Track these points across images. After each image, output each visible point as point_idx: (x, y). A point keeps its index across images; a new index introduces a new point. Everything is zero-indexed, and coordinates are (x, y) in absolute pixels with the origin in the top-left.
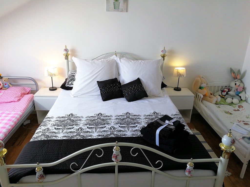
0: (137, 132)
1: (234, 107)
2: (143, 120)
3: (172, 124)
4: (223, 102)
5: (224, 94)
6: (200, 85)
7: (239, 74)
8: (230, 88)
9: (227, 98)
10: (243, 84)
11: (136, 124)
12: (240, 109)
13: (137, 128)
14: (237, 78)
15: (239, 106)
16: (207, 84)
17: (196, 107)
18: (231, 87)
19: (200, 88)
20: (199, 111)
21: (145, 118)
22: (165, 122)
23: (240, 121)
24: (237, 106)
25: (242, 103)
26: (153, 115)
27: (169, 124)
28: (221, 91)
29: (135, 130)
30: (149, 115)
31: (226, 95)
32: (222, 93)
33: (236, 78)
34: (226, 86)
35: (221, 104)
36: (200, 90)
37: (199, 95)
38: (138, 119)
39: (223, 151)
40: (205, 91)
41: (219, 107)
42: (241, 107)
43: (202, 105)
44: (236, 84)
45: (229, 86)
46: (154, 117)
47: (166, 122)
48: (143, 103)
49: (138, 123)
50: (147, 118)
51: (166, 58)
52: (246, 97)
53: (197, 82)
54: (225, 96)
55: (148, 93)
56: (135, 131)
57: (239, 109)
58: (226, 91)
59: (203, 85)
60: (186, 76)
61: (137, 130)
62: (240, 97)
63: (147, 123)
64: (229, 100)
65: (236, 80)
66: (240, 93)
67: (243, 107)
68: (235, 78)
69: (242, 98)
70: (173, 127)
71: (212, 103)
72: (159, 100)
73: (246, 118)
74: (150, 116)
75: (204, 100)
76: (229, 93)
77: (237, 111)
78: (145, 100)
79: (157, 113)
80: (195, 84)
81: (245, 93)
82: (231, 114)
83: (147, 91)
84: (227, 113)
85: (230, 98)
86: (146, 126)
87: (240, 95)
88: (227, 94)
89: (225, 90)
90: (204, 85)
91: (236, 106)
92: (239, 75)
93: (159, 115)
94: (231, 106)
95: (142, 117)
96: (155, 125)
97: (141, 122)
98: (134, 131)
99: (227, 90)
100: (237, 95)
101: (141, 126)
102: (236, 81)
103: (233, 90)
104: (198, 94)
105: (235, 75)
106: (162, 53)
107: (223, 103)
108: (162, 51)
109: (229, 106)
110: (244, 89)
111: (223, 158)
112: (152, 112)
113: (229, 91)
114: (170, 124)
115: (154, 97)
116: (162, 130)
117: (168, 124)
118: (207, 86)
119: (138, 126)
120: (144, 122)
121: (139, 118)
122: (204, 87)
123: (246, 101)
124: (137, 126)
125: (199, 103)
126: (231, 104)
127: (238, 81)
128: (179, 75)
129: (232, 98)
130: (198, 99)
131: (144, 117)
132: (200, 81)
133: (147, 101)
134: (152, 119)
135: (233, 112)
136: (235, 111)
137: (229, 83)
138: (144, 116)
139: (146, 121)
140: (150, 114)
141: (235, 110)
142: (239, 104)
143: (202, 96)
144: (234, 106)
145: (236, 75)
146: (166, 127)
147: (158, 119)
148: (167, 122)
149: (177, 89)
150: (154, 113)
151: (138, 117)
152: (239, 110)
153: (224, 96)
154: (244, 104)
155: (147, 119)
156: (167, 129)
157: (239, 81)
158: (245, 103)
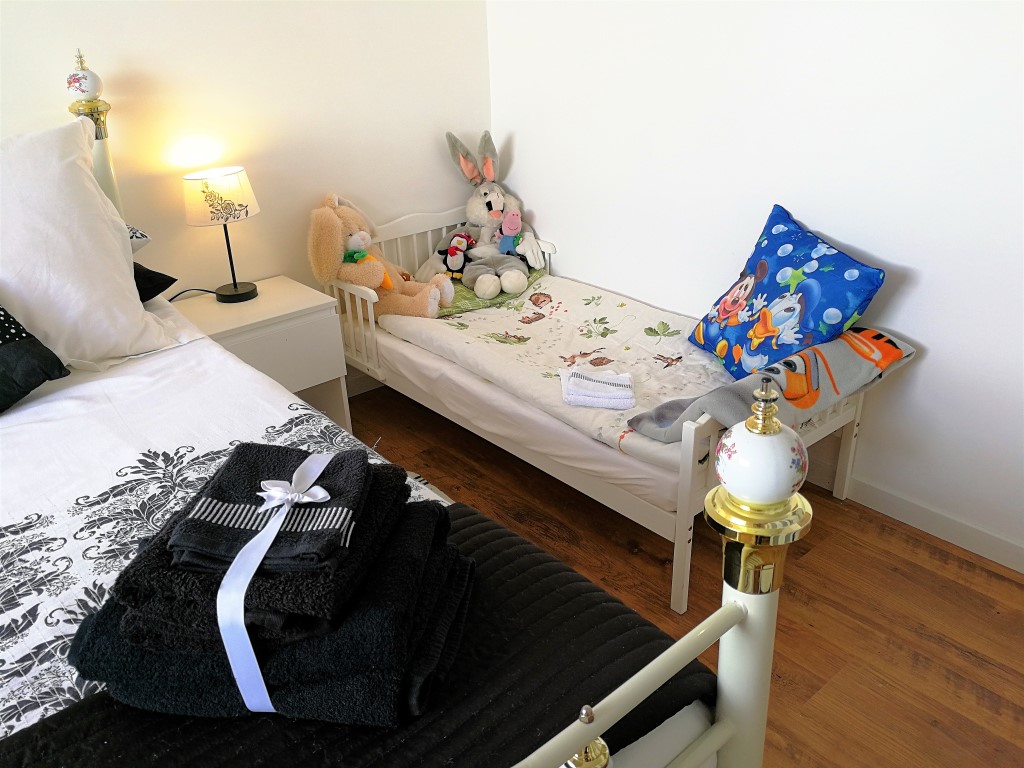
0: (46, 665)
1: (516, 309)
2: (73, 549)
3: (320, 494)
4: (468, 299)
5: (455, 261)
6: (346, 241)
7: (488, 155)
8: (472, 231)
9: (474, 281)
10: (516, 197)
11: (27, 603)
12: (545, 310)
13: (38, 634)
14: (483, 180)
15: (533, 298)
16: (373, 235)
17: (358, 360)
18: (474, 226)
19: (350, 257)
20: (381, 375)
21: (91, 525)
22: (262, 501)
23: (574, 357)
24: (525, 298)
25: (537, 282)
26: (140, 482)
27: (297, 506)
28: (440, 252)
29: (22, 660)
30: (116, 491)
31: (464, 266)
32: (445, 262)
33: (479, 181)
34: (450, 228)
35: (462, 312)
36: (350, 268)
37: (352, 296)
38: (32, 556)
39: (743, 545)
40: (377, 267)
41: (462, 325)
42: (542, 298)
43: (384, 340)
44: (489, 205)
45: (463, 224)
46: (154, 489)
47: (271, 498)
48: (46, 421)
49: (38, 585)
50: (106, 514)
51: (110, 122)
52: (543, 253)
53: (324, 231)
54: (461, 271)
55: (60, 352)
56: (27, 671)
57: (540, 311)
58: (459, 247)
59: (355, 237)
60: (258, 210)
61: (40, 647)
62: (523, 259)
63: (113, 554)
64: (487, 284)
65: (483, 189)
66: (516, 239)
67: (548, 296)
68: (477, 180)
69: (531, 264)
70: (335, 518)
71: (425, 317)
72: (151, 374)
73: (584, 339)
74: (122, 493)
75: (384, 313)
76: (474, 252)
77: (536, 319)
78: (49, 398)
79: (165, 454)
80: (317, 246)
81: (536, 237)
82: (521, 340)
83: (47, 336)
84: (505, 339)
85: (487, 272)
86: (109, 580)
87: (519, 250)
88: (467, 259)
89: (454, 243)
90: (363, 240)
91: (520, 300)
92: (490, 160)
93: (186, 460)
94: (503, 309)
95: (65, 524)
96: (185, 558)
97: (62, 565)
98: (18, 674)
99: (464, 244)
100: (508, 253)
101: (73, 595)
102: (485, 194)
103: (485, 233)
104: (349, 288)
105: (475, 166)
106: (75, 96)
107: (466, 304)
108: (74, 80)
109: (494, 310)
110: (526, 219)
111: (745, 590)
112: (132, 458)
113: (470, 247)
114: (306, 499)
115: (112, 362)
116: (261, 573)
117: (285, 509)
118: (377, 240)
119: (42, 613)
120: (91, 553)
121: (36, 546)
122: (363, 247)
123: (548, 270)
124: (33, 613)
125: (368, 334)
126: (499, 300)
127: (492, 190)
128: (225, 211)
129: (492, 271)
130: (355, 317)
131: (80, 521)
132: (339, 222)
133: (71, 398)
134: (146, 510)
135: (525, 330)
136: (529, 322)
137: (460, 208)
138: (79, 506)
139: (105, 545)
140: (122, 481)
141: (527, 321)
142: (531, 291)
143: (373, 296)
144: (516, 302)
145: (480, 165)
146: (281, 537)
147: (196, 500)
148: (275, 493)
149: (237, 294)
150: (147, 465)
151: (28, 533)
152: (540, 317)
153: (457, 271)
154: (546, 285)
155: (107, 528)
156: (300, 548)
157: (497, 188)
158: (547, 278)
